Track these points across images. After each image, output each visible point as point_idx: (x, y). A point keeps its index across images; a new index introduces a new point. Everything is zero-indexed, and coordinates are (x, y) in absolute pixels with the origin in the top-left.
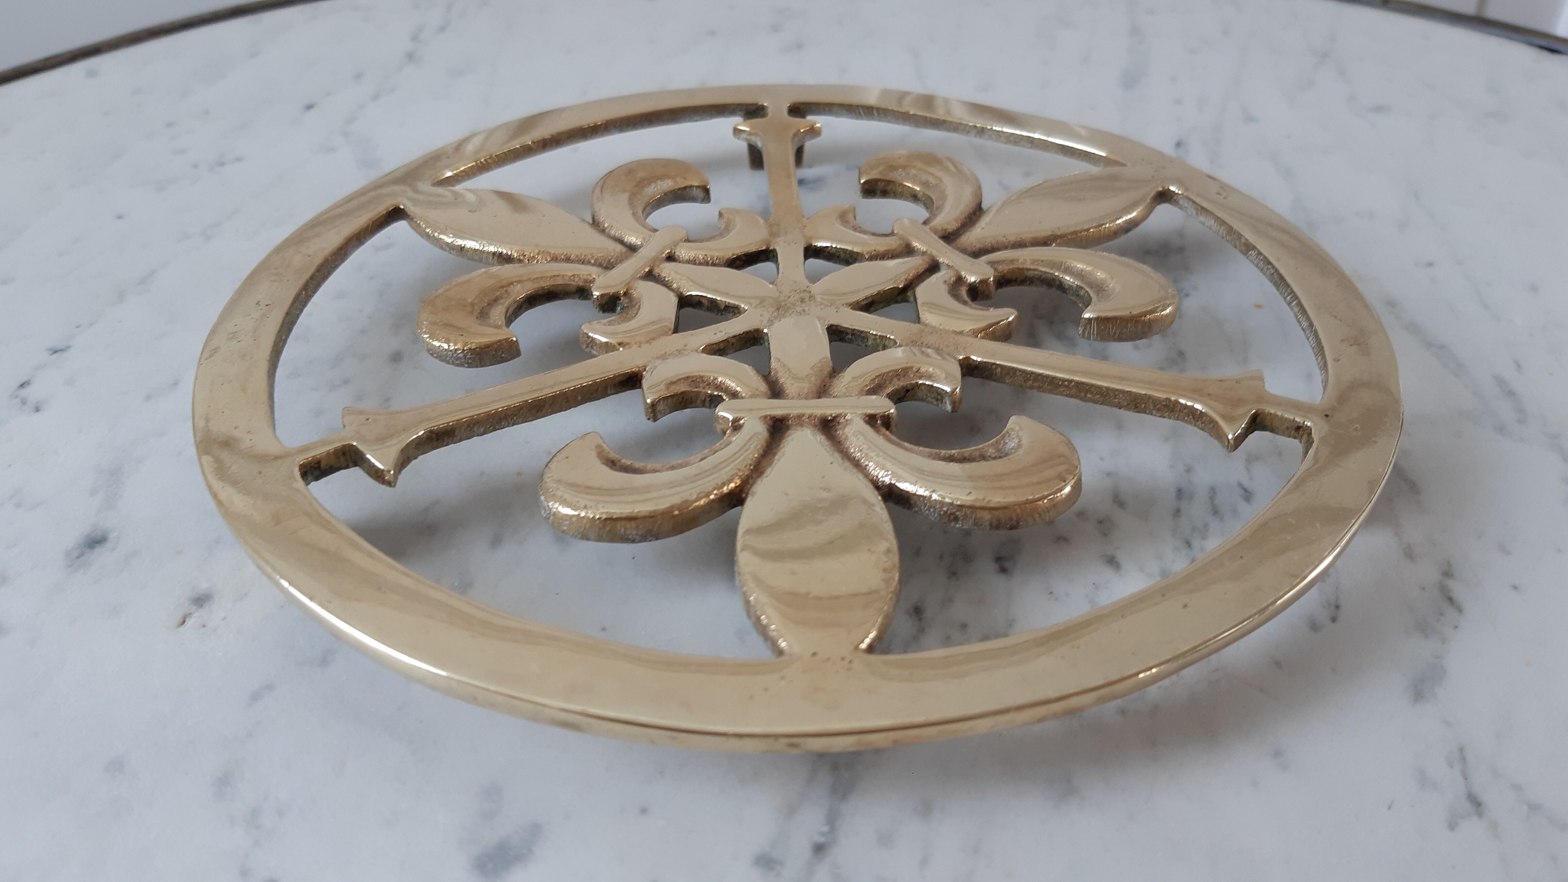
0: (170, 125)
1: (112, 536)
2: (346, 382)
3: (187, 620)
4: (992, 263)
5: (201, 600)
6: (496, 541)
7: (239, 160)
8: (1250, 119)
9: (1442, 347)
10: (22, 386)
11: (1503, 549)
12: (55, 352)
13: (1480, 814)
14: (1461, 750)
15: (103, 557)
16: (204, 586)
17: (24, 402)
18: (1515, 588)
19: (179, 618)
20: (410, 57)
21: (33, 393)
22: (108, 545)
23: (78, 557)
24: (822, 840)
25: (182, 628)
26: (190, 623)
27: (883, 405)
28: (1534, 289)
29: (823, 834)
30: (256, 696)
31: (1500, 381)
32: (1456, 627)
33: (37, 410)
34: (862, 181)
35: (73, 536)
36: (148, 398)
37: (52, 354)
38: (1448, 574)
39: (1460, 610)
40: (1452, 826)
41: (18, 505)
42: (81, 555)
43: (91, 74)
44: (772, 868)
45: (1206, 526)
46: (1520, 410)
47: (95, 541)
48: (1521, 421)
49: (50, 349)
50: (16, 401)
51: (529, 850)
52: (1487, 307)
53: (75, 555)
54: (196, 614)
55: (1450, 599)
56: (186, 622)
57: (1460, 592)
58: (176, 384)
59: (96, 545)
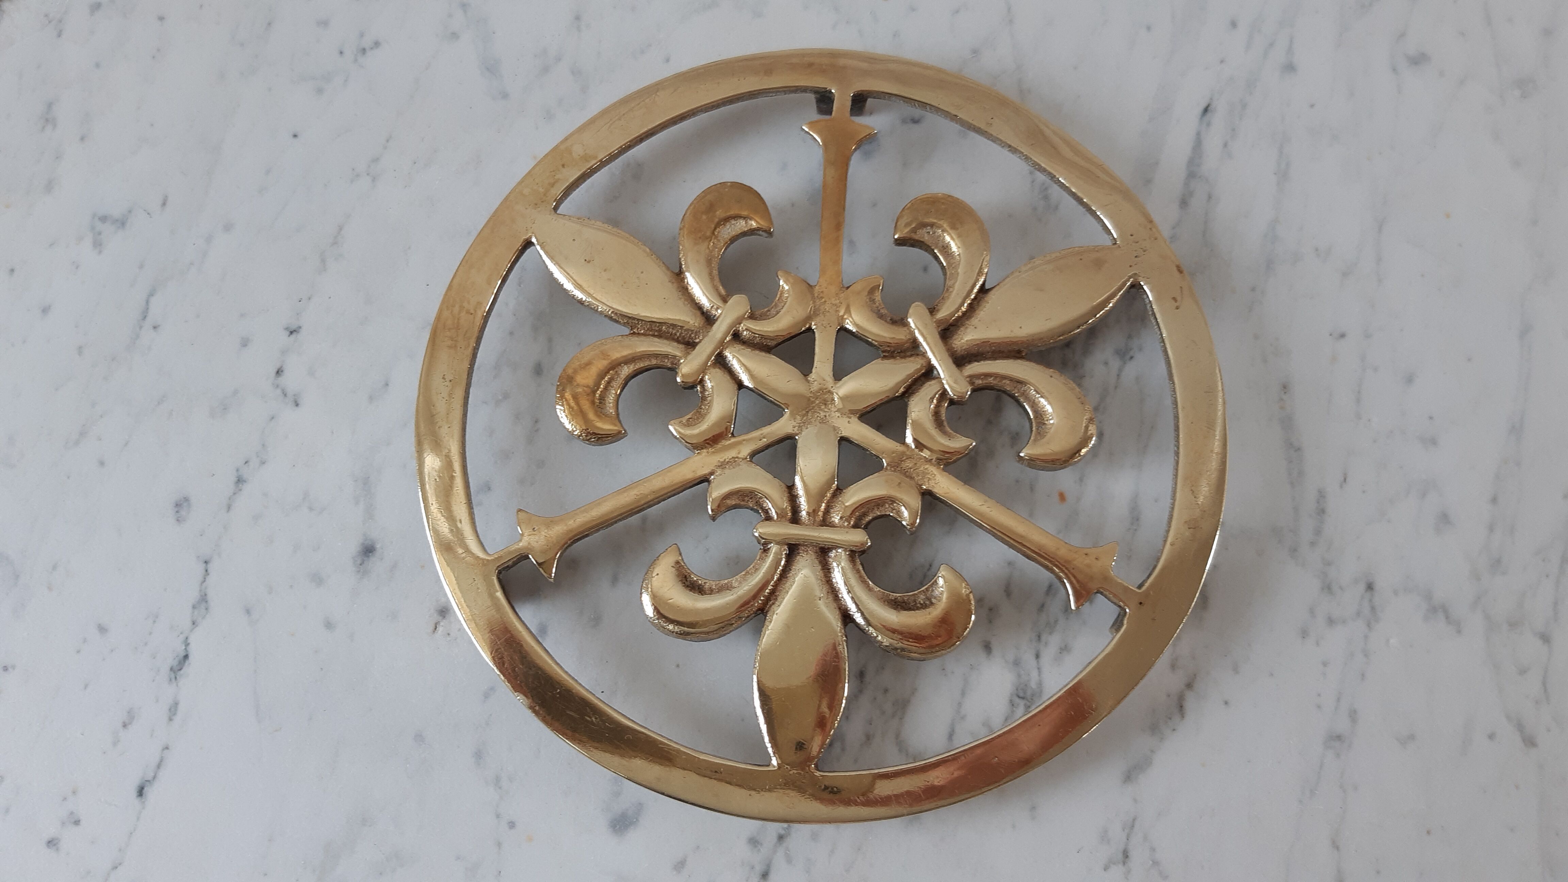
1: (378, 546)
3: (437, 626)
4: (971, 379)
5: (443, 612)
6: (615, 580)
9: (1299, 449)
10: (279, 372)
11: (1236, 669)
12: (291, 333)
13: (1124, 863)
14: (1134, 820)
15: (377, 565)
16: (442, 602)
17: (285, 394)
18: (1226, 703)
19: (432, 628)
21: (288, 382)
22: (377, 554)
23: (361, 565)
24: (783, 832)
25: (435, 632)
26: (440, 629)
27: (860, 539)
28: (1410, 380)
30: (486, 696)
31: (1322, 495)
32: (1174, 730)
33: (297, 404)
34: (896, 237)
35: (353, 546)
37: (289, 336)
38: (1189, 686)
39: (1183, 717)
40: (1106, 869)
41: (311, 509)
42: (362, 563)
44: (756, 847)
45: (1056, 621)
46: (1318, 532)
47: (368, 550)
48: (1313, 544)
49: (287, 329)
50: (279, 391)
51: (637, 820)
52: (1358, 401)
53: (359, 562)
54: (442, 624)
55: (1181, 707)
56: (437, 629)
57: (1190, 703)
58: (387, 384)
59: (370, 554)
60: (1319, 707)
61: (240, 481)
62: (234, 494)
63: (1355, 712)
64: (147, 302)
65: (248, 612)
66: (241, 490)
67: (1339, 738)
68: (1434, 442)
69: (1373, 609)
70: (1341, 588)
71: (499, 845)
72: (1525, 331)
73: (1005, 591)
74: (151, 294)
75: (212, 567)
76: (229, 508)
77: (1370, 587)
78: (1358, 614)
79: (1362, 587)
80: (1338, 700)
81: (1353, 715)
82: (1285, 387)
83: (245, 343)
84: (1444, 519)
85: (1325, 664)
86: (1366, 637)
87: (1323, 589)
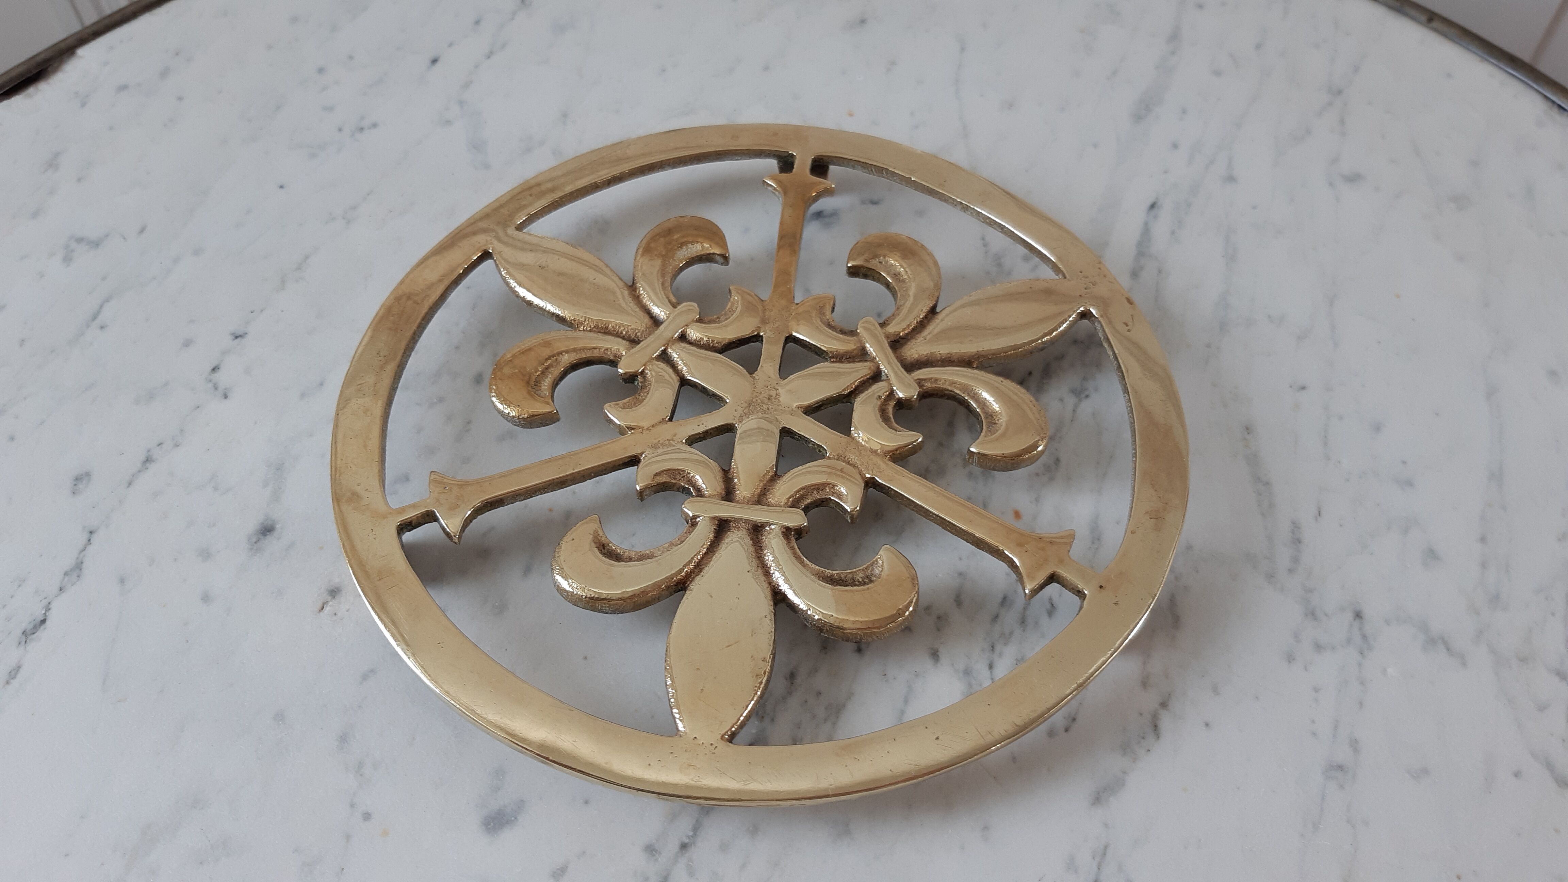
1: (278, 526)
2: (441, 400)
3: (325, 606)
4: (920, 382)
5: (333, 592)
6: (527, 571)
7: (375, 125)
8: (1231, 179)
9: (1267, 484)
10: (215, 369)
11: (1215, 690)
12: (237, 337)
14: (1106, 847)
15: (272, 544)
16: (336, 581)
17: (216, 388)
18: (1207, 725)
19: (319, 606)
21: (222, 377)
22: (276, 534)
23: (255, 542)
24: (687, 841)
25: (322, 613)
26: (327, 609)
27: (797, 519)
28: (1377, 428)
29: (688, 837)
30: (365, 677)
31: (1296, 526)
32: (1149, 750)
33: (226, 397)
34: (849, 265)
35: (252, 524)
36: (303, 395)
37: (234, 340)
38: (1164, 705)
39: (1158, 737)
41: (215, 489)
42: (257, 541)
44: (653, 855)
45: (1011, 633)
46: (1296, 560)
47: (267, 530)
48: (1291, 571)
49: (233, 334)
50: (210, 385)
51: (516, 818)
52: (1326, 444)
53: (254, 540)
54: (330, 603)
55: (1156, 726)
56: (324, 609)
57: (1166, 721)
58: (322, 384)
59: (268, 533)
60: (1314, 734)
61: (148, 460)
62: (139, 471)
63: (1356, 741)
64: (101, 306)
65: (122, 581)
66: (147, 469)
67: (1341, 768)
68: (1409, 483)
69: (1364, 637)
70: (1326, 615)
71: (348, 837)
72: (1491, 393)
73: (955, 600)
74: (107, 300)
75: (95, 538)
76: (130, 484)
77: (1358, 615)
78: (1349, 641)
79: (1349, 615)
80: (1336, 727)
81: (1355, 745)
82: (1247, 429)
83: (187, 343)
84: (1431, 555)
85: (1316, 690)
86: (1360, 665)
87: (1306, 615)
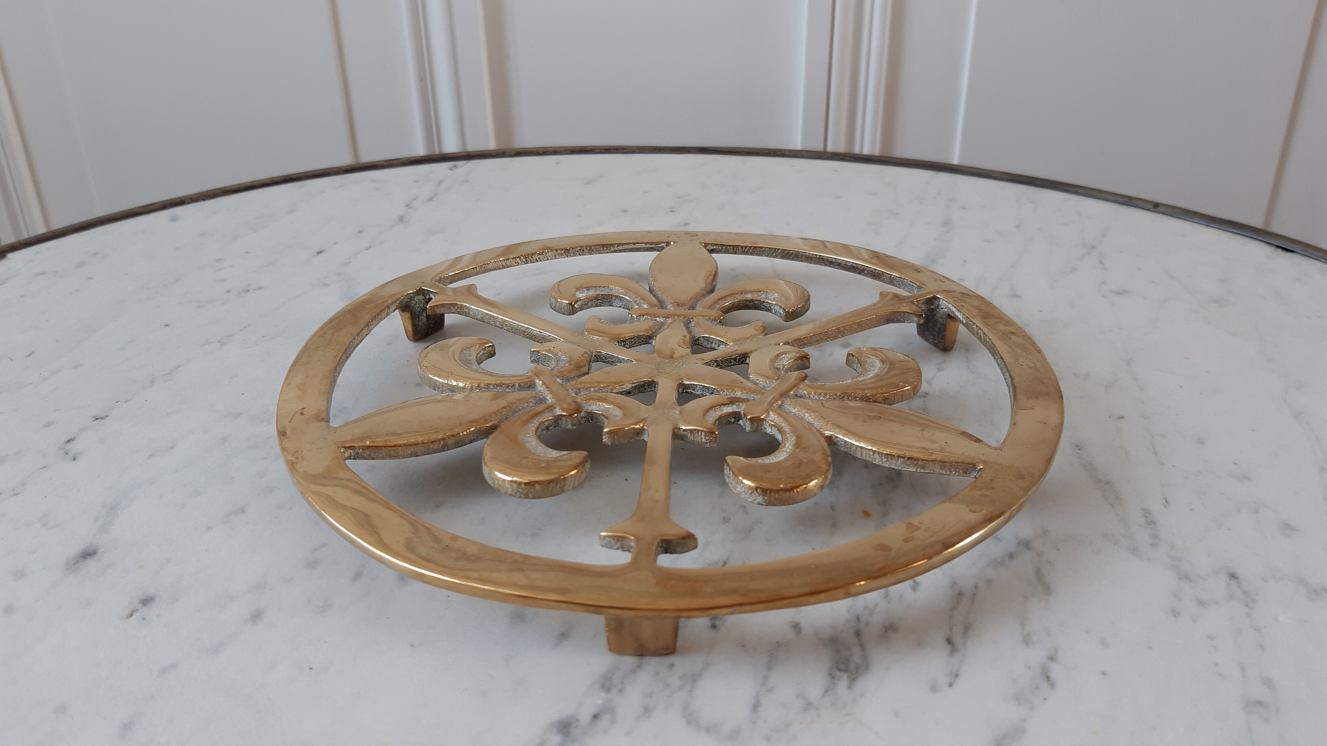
0: (219, 260)
1: (100, 551)
3: (134, 613)
5: (146, 601)
7: (259, 289)
9: (1108, 483)
10: (68, 441)
12: (97, 419)
15: (91, 565)
16: (151, 591)
17: (66, 453)
18: (1104, 674)
19: (129, 612)
20: (401, 219)
21: (74, 447)
22: (96, 557)
23: (74, 564)
25: (129, 620)
26: (136, 616)
28: (1201, 441)
30: (163, 671)
31: (1147, 512)
32: (1045, 699)
33: (74, 459)
35: (74, 549)
36: (151, 456)
37: (94, 421)
38: (1052, 658)
39: (1052, 686)
41: (44, 525)
42: (77, 563)
43: (174, 219)
46: (1155, 537)
47: (88, 554)
48: (1152, 545)
49: (94, 417)
50: (62, 451)
52: (1156, 454)
53: (73, 562)
54: (141, 610)
55: (1049, 678)
56: (133, 615)
57: (1056, 671)
58: (172, 448)
59: (88, 557)
60: (1222, 675)
63: (1268, 679)
67: (1260, 703)
68: (1246, 478)
69: (1245, 592)
70: (1201, 577)
72: (1297, 415)
77: (1233, 576)
78: (1231, 597)
79: (1224, 577)
80: (1242, 669)
81: (1268, 682)
82: (1078, 447)
83: (48, 425)
84: (1288, 528)
85: (1211, 638)
86: (1249, 616)
87: (1180, 578)
